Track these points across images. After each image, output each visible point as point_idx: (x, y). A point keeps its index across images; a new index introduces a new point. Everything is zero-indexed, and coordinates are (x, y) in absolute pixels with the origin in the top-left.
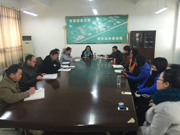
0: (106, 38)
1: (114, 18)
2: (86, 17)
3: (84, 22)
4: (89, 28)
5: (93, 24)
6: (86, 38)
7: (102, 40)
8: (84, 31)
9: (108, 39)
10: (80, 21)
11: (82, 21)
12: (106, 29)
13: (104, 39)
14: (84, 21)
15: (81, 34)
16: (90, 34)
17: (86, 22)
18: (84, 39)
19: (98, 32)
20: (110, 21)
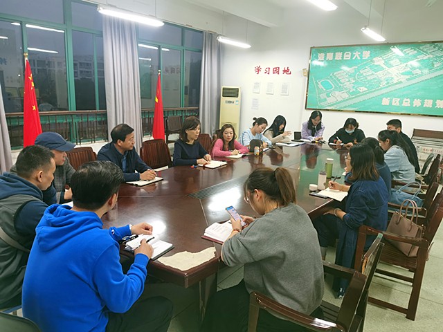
0: (405, 100)
1: (437, 48)
2: (359, 47)
3: (354, 58)
4: (364, 74)
5: (376, 64)
6: (351, 99)
7: (393, 104)
8: (349, 81)
10: (343, 57)
11: (349, 56)
12: (409, 77)
13: (401, 102)
14: (352, 56)
15: (341, 89)
17: (359, 58)
18: (347, 100)
19: (388, 83)
20: (425, 58)
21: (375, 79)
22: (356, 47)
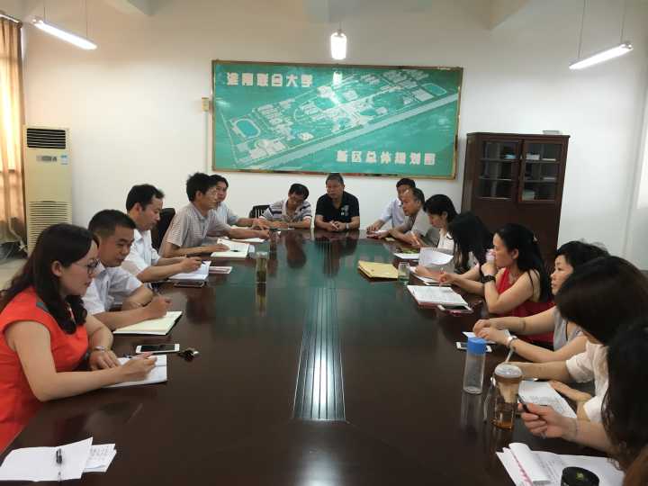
0: (369, 153)
1: (405, 77)
2: (295, 69)
3: (288, 85)
4: (307, 112)
5: (322, 96)
6: (289, 152)
7: (354, 160)
9: (378, 159)
10: (270, 82)
11: (280, 81)
12: (371, 118)
13: (364, 157)
14: (285, 81)
15: (271, 135)
16: (306, 136)
17: (296, 85)
18: (285, 153)
19: (343, 128)
20: (391, 90)
21: (323, 120)
22: (289, 68)
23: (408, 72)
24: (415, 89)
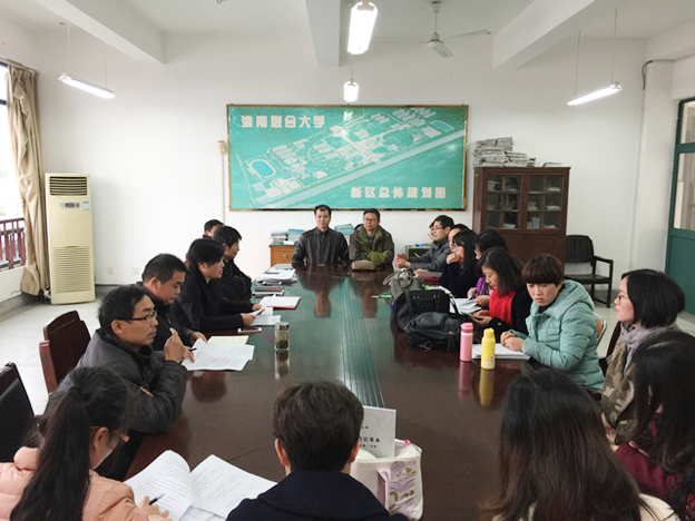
0: (383, 189)
1: (414, 116)
2: (307, 110)
3: (301, 126)
4: (320, 151)
5: (335, 135)
7: (367, 196)
8: (298, 162)
9: (391, 194)
10: (283, 124)
11: (294, 122)
12: (383, 155)
13: (377, 192)
14: (299, 122)
15: (287, 175)
16: (321, 174)
17: (309, 126)
18: (300, 192)
19: (355, 165)
20: (401, 128)
21: (336, 159)
22: (301, 109)
23: (416, 110)
24: (424, 126)
